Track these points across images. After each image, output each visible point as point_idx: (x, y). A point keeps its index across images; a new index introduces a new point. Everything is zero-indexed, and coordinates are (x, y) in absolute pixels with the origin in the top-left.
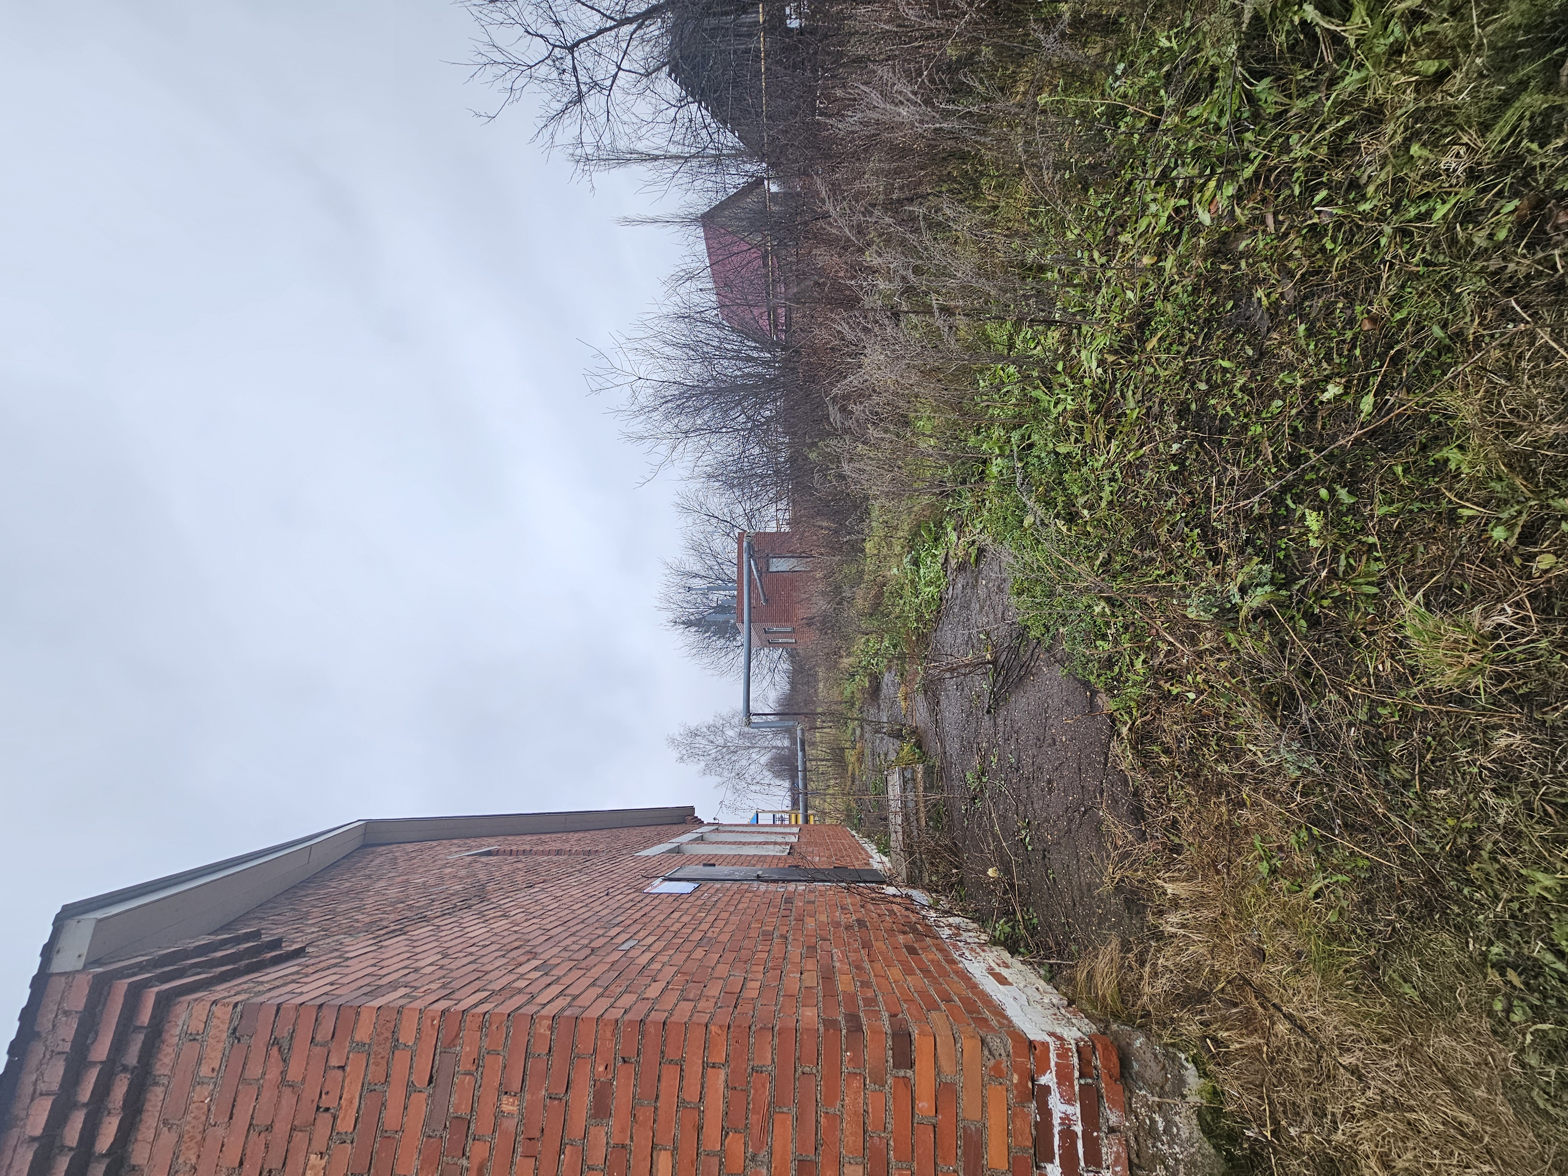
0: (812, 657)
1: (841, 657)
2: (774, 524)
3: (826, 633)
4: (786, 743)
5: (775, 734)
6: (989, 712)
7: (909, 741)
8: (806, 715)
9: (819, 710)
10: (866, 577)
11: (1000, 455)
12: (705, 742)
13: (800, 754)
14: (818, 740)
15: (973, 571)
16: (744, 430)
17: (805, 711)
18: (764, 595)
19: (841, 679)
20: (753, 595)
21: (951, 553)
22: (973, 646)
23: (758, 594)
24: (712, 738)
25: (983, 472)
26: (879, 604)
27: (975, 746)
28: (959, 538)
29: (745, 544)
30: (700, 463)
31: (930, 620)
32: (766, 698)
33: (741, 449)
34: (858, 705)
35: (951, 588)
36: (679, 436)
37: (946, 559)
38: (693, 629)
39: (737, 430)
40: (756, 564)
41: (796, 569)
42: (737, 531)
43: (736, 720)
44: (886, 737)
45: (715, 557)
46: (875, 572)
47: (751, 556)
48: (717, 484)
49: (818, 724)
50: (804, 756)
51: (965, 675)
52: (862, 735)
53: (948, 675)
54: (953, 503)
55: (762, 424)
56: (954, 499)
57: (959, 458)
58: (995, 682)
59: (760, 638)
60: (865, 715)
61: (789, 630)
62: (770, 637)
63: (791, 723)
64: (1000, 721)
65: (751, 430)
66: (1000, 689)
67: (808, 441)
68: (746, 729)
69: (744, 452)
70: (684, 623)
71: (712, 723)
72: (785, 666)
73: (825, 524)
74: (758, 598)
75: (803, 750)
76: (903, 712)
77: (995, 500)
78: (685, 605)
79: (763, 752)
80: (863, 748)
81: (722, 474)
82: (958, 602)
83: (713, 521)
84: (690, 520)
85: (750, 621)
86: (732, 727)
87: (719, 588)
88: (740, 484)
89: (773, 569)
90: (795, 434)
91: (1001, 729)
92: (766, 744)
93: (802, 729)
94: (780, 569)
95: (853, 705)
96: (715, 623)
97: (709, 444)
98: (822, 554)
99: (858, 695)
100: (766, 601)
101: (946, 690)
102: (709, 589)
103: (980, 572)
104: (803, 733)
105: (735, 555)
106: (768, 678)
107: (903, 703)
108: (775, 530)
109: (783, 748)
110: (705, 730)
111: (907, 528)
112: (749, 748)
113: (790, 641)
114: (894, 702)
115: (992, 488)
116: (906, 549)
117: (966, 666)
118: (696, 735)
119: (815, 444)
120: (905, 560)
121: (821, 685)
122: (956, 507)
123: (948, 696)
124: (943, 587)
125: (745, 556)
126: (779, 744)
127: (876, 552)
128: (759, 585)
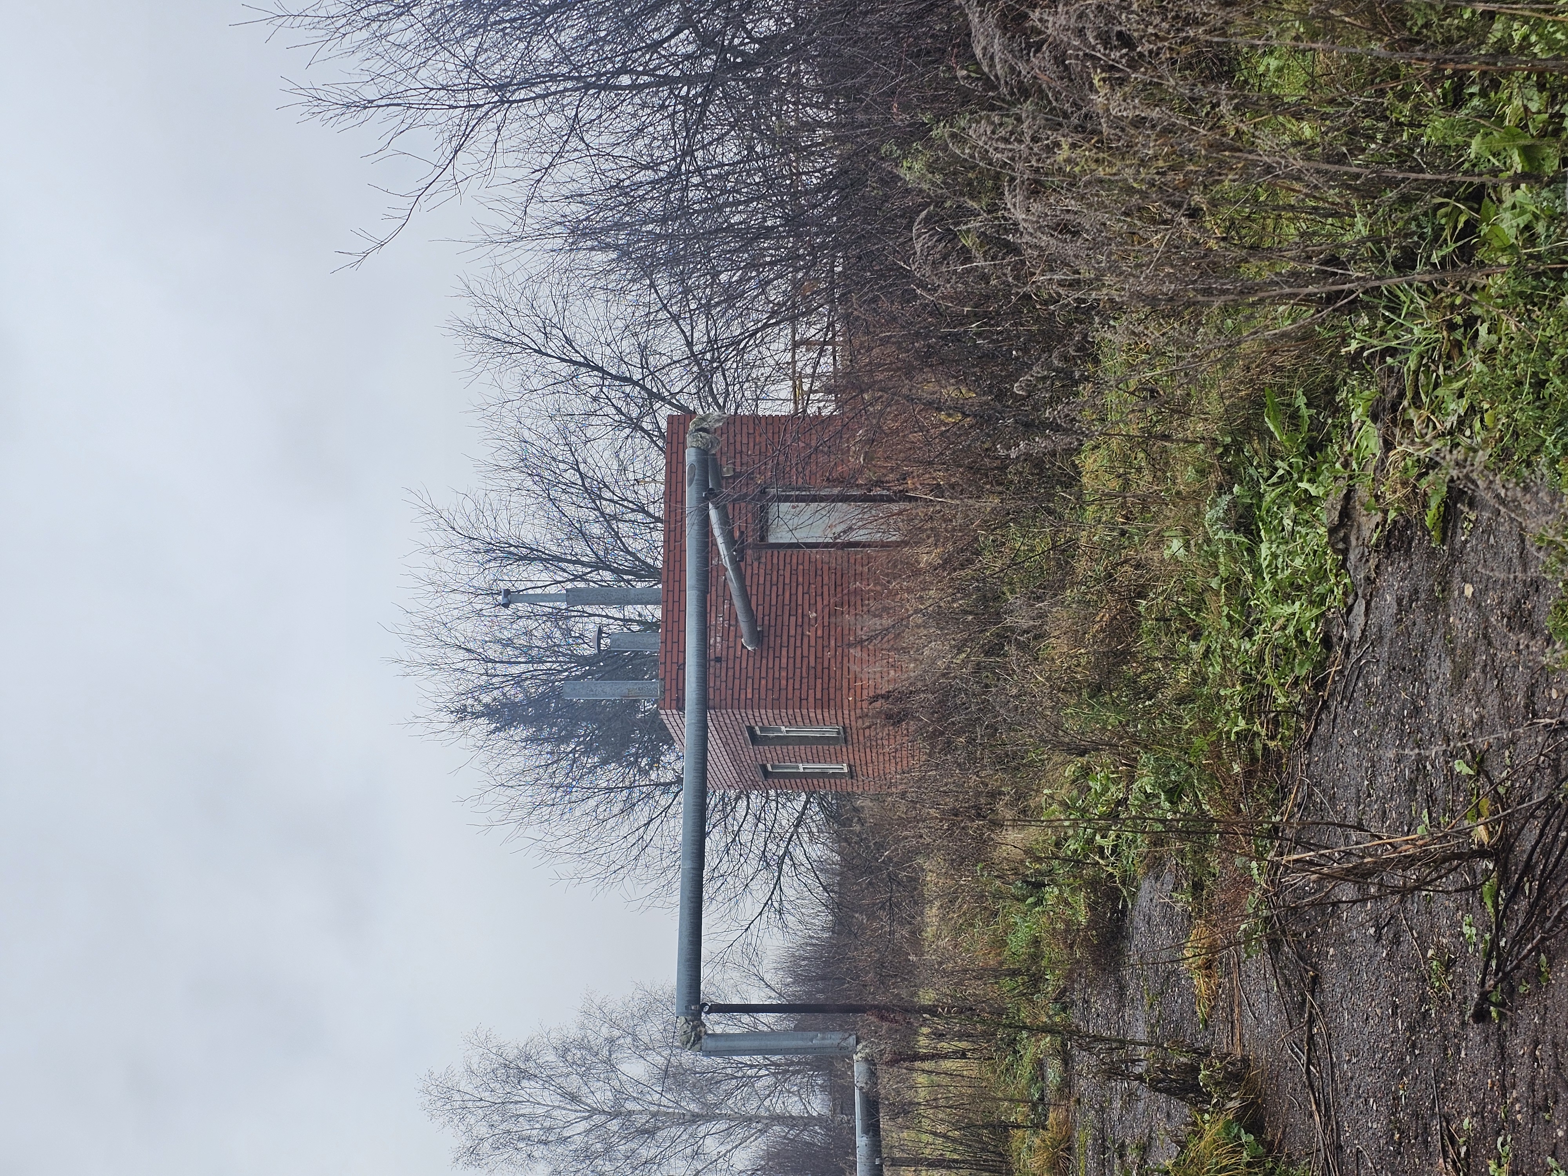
0: (903, 823)
1: (995, 824)
2: (784, 390)
3: (949, 747)
4: (818, 1105)
5: (782, 1073)
6: (1481, 1016)
7: (1220, 1107)
8: (882, 1012)
9: (927, 997)
10: (1081, 566)
11: (1524, 176)
12: (549, 1097)
13: (862, 1141)
14: (922, 1095)
15: (1432, 554)
16: (688, 80)
17: (881, 999)
18: (752, 620)
19: (998, 895)
20: (717, 621)
21: (1363, 493)
22: (1431, 799)
23: (732, 615)
24: (573, 1083)
25: (1471, 227)
26: (1125, 656)
27: (1436, 1125)
28: (1388, 445)
29: (690, 456)
30: (547, 190)
31: (1293, 710)
32: (752, 954)
33: (678, 144)
34: (1052, 981)
35: (1360, 607)
36: (479, 96)
37: (1346, 514)
38: (520, 732)
39: (667, 80)
40: (725, 521)
41: (854, 537)
42: (664, 412)
43: (652, 1030)
44: (1144, 1092)
45: (594, 495)
46: (1110, 548)
47: (708, 495)
48: (599, 257)
49: (923, 1043)
50: (876, 1147)
51: (1405, 892)
52: (1066, 1084)
53: (1347, 891)
54: (1368, 331)
55: (750, 63)
56: (1373, 320)
57: (1393, 183)
58: (1502, 917)
59: (735, 758)
60: (1075, 1017)
61: (830, 732)
62: (770, 756)
63: (833, 1039)
64: (1518, 1046)
65: (711, 81)
66: (1518, 941)
67: (901, 119)
68: (687, 1057)
69: (688, 152)
70: (490, 712)
71: (574, 1032)
72: (817, 851)
73: (950, 392)
74: (730, 631)
75: (873, 1129)
76: (1201, 1011)
77: (1510, 324)
78: (494, 651)
79: (740, 1133)
80: (1068, 1125)
81: (618, 226)
82: (1383, 652)
83: (588, 379)
84: (511, 380)
85: (704, 704)
86: (642, 1049)
87: (605, 597)
88: (673, 260)
89: (780, 535)
90: (854, 94)
91: (1522, 1072)
92: (752, 1107)
93: (869, 1061)
94: (802, 536)
95: (1036, 980)
96: (592, 712)
97: (575, 126)
98: (938, 490)
99: (1053, 951)
100: (758, 637)
101: (1341, 940)
102: (573, 597)
103: (1456, 556)
104: (872, 1074)
105: (657, 489)
106: (760, 890)
107: (1199, 982)
108: (787, 409)
109: (807, 1121)
110: (551, 1057)
111: (1215, 408)
112: (696, 1118)
113: (832, 767)
114: (1170, 978)
115: (1497, 282)
116: (1214, 478)
117: (1408, 861)
118: (524, 1074)
119: (921, 132)
120: (1210, 514)
121: (932, 913)
122: (1378, 344)
123: (1347, 961)
124: (1335, 601)
125: (691, 494)
126: (795, 1107)
127: (1115, 484)
128: (733, 586)
